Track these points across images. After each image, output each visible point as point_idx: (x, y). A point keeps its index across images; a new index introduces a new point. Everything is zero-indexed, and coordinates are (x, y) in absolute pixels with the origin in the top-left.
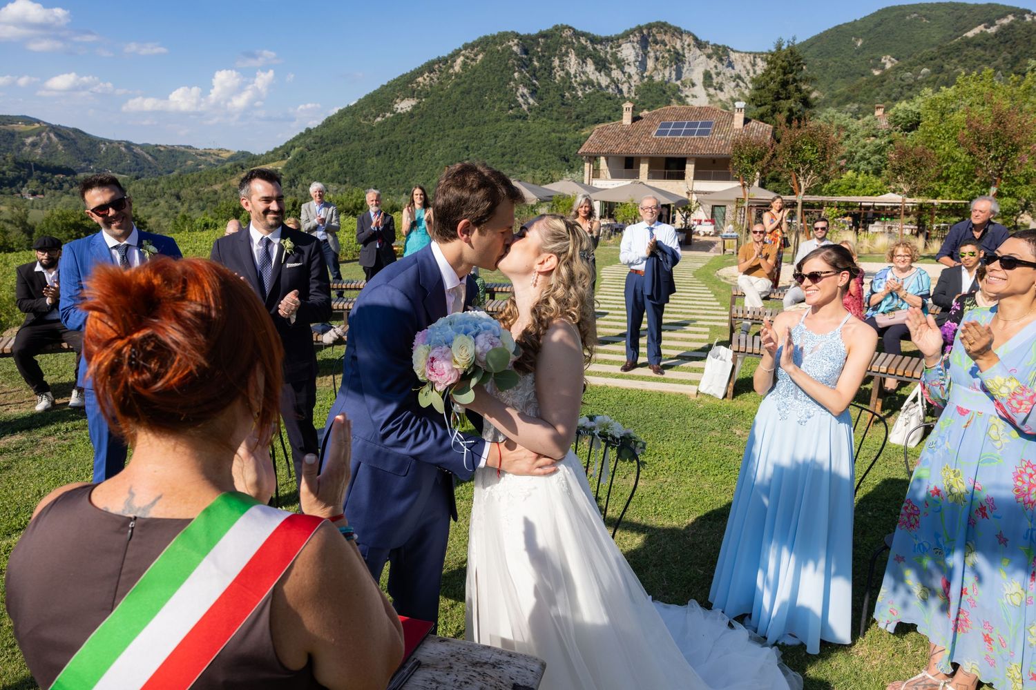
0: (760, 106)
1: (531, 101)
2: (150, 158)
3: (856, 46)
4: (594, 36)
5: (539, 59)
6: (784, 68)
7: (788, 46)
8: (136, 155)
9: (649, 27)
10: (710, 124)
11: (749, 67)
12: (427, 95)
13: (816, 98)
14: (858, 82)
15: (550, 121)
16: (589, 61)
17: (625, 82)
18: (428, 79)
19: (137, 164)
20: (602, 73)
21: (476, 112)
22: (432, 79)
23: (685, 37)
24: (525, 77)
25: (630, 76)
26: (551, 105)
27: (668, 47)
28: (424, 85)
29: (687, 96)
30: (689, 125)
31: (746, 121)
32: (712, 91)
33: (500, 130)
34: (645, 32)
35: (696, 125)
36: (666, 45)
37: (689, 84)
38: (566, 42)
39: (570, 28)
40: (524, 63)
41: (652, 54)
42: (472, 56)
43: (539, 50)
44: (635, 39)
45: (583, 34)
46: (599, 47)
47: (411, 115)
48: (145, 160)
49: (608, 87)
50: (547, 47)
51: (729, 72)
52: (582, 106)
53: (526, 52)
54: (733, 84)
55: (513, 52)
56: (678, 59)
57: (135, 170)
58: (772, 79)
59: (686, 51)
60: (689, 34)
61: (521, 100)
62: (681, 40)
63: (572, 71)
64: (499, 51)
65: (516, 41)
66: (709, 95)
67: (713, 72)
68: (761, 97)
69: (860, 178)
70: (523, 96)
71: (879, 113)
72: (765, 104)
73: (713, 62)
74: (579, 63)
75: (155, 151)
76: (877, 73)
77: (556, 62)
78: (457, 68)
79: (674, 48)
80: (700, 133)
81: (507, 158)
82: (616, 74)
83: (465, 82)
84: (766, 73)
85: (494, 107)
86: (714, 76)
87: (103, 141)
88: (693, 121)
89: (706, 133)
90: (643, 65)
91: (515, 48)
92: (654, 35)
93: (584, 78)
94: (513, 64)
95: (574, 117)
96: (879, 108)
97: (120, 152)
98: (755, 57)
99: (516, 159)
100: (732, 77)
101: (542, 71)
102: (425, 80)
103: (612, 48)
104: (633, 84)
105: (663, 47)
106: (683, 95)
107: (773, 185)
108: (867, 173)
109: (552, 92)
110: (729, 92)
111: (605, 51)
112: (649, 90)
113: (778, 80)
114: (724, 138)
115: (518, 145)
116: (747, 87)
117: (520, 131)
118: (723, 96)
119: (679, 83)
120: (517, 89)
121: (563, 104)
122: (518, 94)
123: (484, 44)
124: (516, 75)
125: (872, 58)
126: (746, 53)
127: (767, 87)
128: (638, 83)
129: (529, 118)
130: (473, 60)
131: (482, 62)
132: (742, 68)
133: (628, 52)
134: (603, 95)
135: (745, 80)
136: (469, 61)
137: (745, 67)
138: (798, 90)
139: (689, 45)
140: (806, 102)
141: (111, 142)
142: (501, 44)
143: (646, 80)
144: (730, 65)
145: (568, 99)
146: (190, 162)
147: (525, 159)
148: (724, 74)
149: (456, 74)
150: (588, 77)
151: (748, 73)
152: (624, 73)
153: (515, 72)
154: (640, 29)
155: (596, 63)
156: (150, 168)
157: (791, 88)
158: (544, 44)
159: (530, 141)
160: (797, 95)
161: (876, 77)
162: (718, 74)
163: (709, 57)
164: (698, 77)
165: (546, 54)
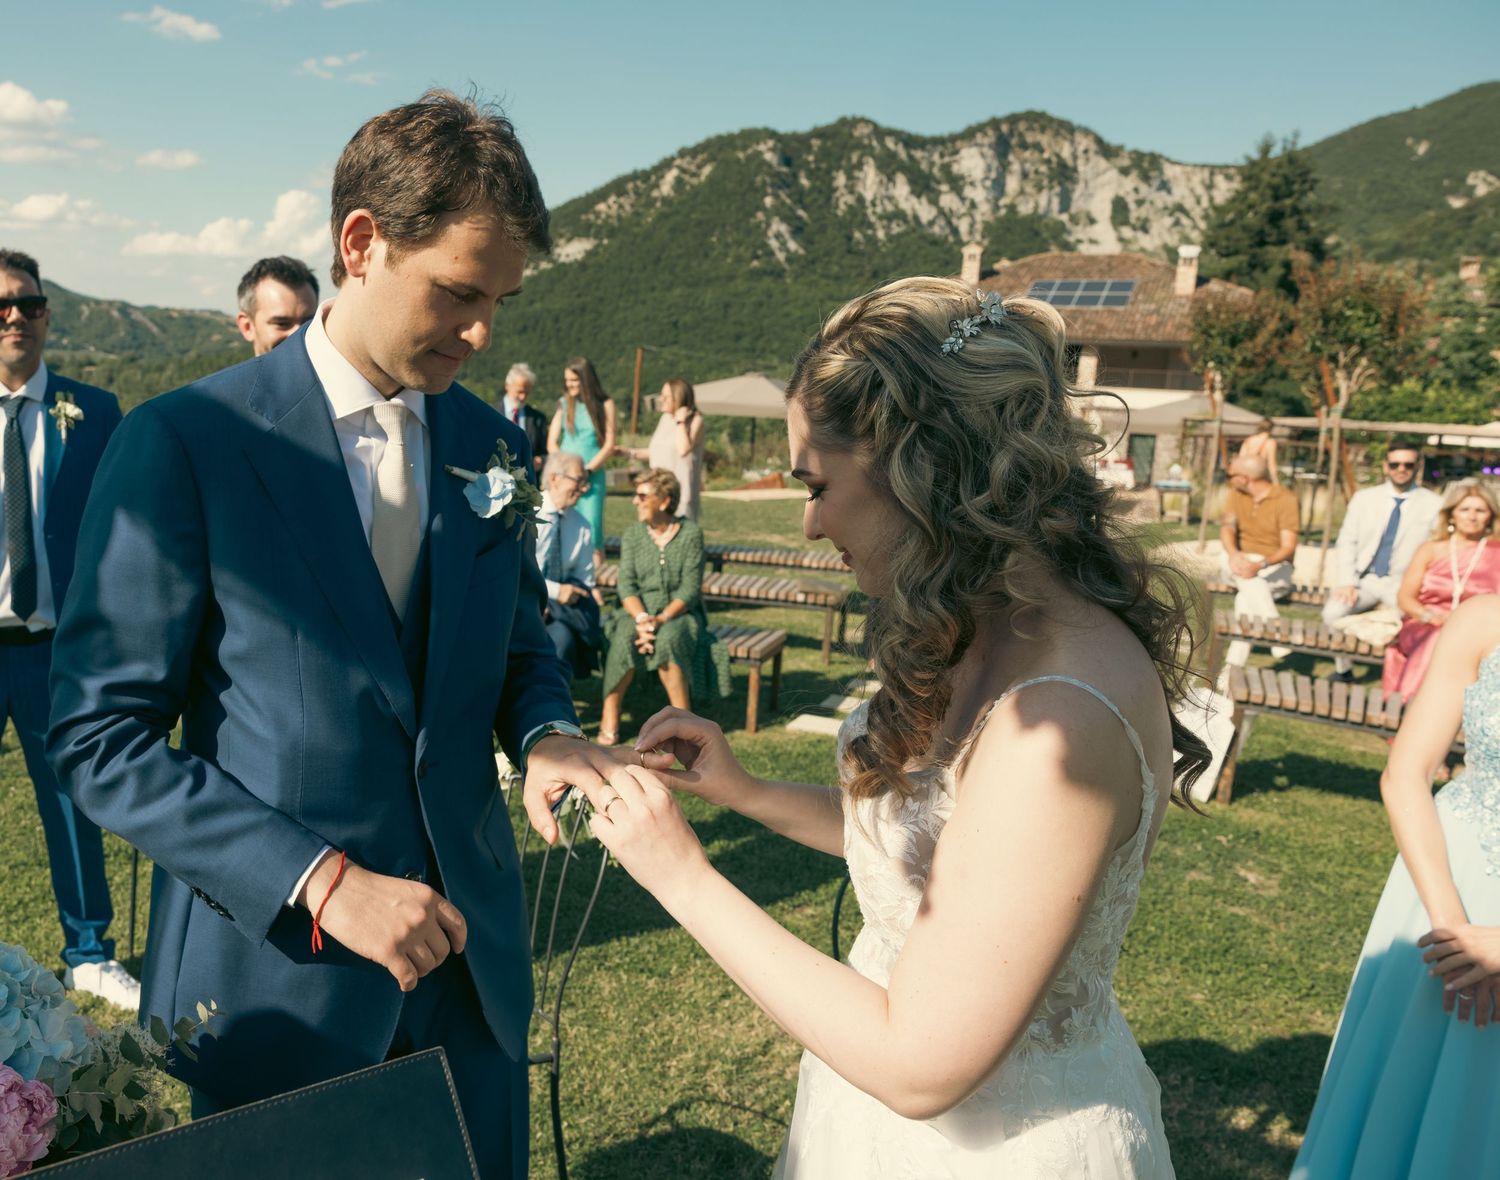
0: (1227, 255)
1: (792, 245)
2: (155, 329)
3: (1415, 154)
4: (909, 136)
5: (810, 175)
6: (1275, 188)
7: (1284, 149)
8: (134, 324)
9: (1013, 119)
10: (1128, 286)
11: (1200, 190)
12: (612, 233)
13: (1338, 245)
14: (1420, 219)
15: (823, 282)
16: (901, 179)
17: (964, 215)
18: (615, 207)
19: (135, 338)
20: (924, 200)
21: (694, 263)
22: (621, 206)
23: (1079, 137)
24: (783, 203)
25: (973, 205)
26: (828, 254)
27: (1046, 155)
28: (608, 216)
29: (1079, 241)
30: (1089, 287)
31: (1201, 281)
32: (1127, 232)
33: (736, 295)
34: (1005, 128)
35: (1101, 286)
36: (1042, 151)
37: (1083, 220)
38: (859, 145)
39: (867, 122)
40: (784, 182)
41: (1016, 167)
42: (693, 168)
43: (811, 158)
44: (986, 141)
45: (891, 133)
46: (918, 154)
47: (582, 265)
48: (148, 331)
49: (931, 223)
50: (824, 154)
51: (1161, 199)
52: (884, 256)
53: (787, 161)
54: (1168, 221)
55: (765, 163)
56: (1064, 175)
57: (130, 348)
58: (1251, 207)
59: (1080, 163)
60: (1087, 132)
61: (774, 244)
62: (1072, 142)
63: (868, 196)
64: (738, 160)
65: (771, 143)
66: (1121, 240)
67: (1130, 200)
68: (1228, 238)
69: (1431, 393)
70: (778, 236)
71: (1469, 272)
72: (1236, 252)
73: (1130, 182)
74: (881, 182)
75: (163, 317)
76: (1457, 203)
77: (841, 180)
78: (666, 187)
79: (1058, 156)
80: (1109, 301)
81: (745, 343)
82: (948, 200)
83: (677, 212)
84: (1239, 197)
85: (726, 255)
86: (1132, 206)
87: (85, 300)
88: (1096, 279)
89: (1122, 301)
90: (999, 187)
91: (769, 156)
92: (1021, 135)
93: (890, 208)
94: (764, 183)
95: (868, 274)
96: (1467, 264)
97: (111, 318)
98: (1212, 174)
99: (760, 344)
100: (1166, 208)
101: (815, 195)
102: (609, 207)
103: (942, 156)
104: (978, 218)
105: (1036, 155)
106: (1072, 239)
107: (1251, 401)
108: (1445, 383)
109: (830, 232)
110: (1160, 235)
111: (930, 161)
112: (1008, 230)
113: (1264, 208)
114: (1157, 311)
115: (766, 322)
116: (1195, 227)
117: (770, 296)
118: (1148, 242)
119: (1064, 217)
120: (768, 225)
121: (849, 251)
122: (770, 233)
123: (717, 148)
124: (768, 201)
125: (1448, 176)
126: (1195, 166)
127: (1238, 223)
128: (989, 218)
129: (787, 275)
130: (694, 175)
131: (710, 178)
132: (1186, 193)
133: (972, 162)
134: (923, 237)
135: (1192, 214)
136: (686, 177)
137: (1192, 190)
138: (1302, 227)
139: (1086, 151)
140: (1318, 251)
141: (98, 302)
142: (745, 148)
143: (1003, 212)
144: (1165, 186)
145: (858, 243)
146: (216, 337)
147: (776, 345)
148: (1152, 203)
149: (665, 200)
150: (896, 206)
151: (1198, 202)
152: (963, 199)
153: (766, 195)
154: (995, 123)
155: (912, 182)
156: (154, 344)
157: (1289, 223)
158: (821, 148)
159: (787, 315)
160: (1301, 236)
161: (1455, 212)
162: (1140, 203)
163: (1125, 171)
164: (1101, 208)
165: (824, 166)
